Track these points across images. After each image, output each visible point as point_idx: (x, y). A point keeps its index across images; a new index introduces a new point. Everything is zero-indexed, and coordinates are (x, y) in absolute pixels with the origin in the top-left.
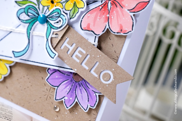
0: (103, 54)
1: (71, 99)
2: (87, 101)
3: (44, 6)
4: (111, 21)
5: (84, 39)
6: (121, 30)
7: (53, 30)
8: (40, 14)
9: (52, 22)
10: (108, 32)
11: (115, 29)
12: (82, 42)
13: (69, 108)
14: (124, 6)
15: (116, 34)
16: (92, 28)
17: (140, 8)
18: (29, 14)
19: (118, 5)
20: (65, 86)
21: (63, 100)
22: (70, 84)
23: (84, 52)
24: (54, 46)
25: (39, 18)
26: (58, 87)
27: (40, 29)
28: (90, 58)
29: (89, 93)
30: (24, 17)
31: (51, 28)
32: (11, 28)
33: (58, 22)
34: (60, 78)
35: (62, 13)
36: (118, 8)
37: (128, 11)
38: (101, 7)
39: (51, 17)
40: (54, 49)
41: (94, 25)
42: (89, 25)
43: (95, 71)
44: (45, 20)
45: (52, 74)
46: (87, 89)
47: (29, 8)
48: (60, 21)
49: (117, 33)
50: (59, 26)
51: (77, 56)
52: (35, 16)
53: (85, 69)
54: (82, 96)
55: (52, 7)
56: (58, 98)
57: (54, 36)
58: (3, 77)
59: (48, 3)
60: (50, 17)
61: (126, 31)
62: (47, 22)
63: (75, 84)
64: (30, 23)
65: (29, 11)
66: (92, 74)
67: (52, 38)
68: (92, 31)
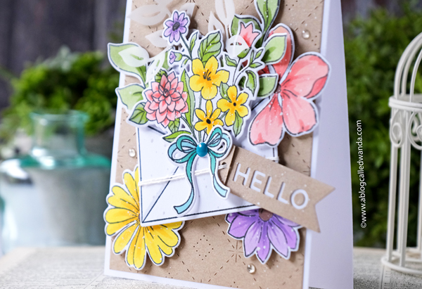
0: (292, 170)
1: (264, 247)
2: (285, 243)
3: (200, 132)
4: (287, 119)
5: (260, 156)
6: (303, 128)
7: (218, 160)
8: (198, 144)
9: (215, 149)
10: (287, 137)
11: (294, 130)
12: (258, 162)
13: (266, 261)
14: (298, 93)
15: (298, 135)
16: (265, 138)
17: (318, 88)
18: (184, 148)
19: (290, 95)
20: (253, 232)
21: (255, 252)
22: (258, 227)
23: (263, 175)
24: (225, 182)
25: (197, 150)
26: (244, 237)
27: (203, 165)
28: (273, 181)
29: (286, 231)
30: (179, 155)
31: (215, 157)
32: (167, 176)
33: (222, 147)
34: (244, 224)
35: (224, 131)
36: (292, 99)
37: (305, 99)
38: (270, 106)
40: (226, 184)
41: (267, 134)
42: (260, 135)
43: (283, 197)
44: (205, 150)
45: (233, 222)
46: (281, 226)
47: (182, 141)
48: (224, 143)
49: (299, 133)
50: (223, 151)
51: (256, 185)
52: (192, 148)
53: (270, 198)
54: (277, 239)
55: (210, 128)
56: (248, 253)
57: (221, 167)
58: (174, 249)
59: (204, 125)
60: (211, 143)
61: (308, 126)
62: (209, 151)
63: (264, 226)
64: (188, 161)
65: (183, 144)
66: (280, 203)
67: (219, 171)
68: (266, 143)
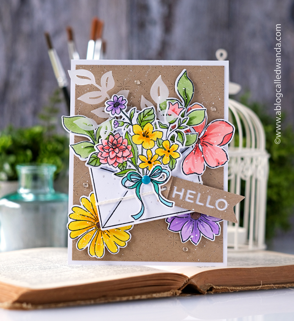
0: (212, 188)
1: (196, 235)
2: (211, 232)
3: (143, 169)
4: (207, 159)
5: (190, 182)
6: (219, 163)
7: (160, 186)
8: (142, 176)
9: (157, 179)
10: (208, 169)
11: (213, 164)
12: (189, 185)
13: (198, 243)
14: (214, 144)
15: (215, 168)
16: (193, 170)
17: (227, 140)
18: (132, 180)
19: (207, 144)
20: (187, 227)
21: (190, 239)
22: (191, 224)
23: (194, 192)
24: (167, 197)
25: (142, 180)
26: (181, 230)
28: (202, 195)
29: (211, 224)
30: (128, 184)
31: (157, 184)
33: (161, 177)
34: (180, 223)
35: (163, 168)
36: (209, 147)
37: (219, 146)
38: (194, 152)
39: (154, 175)
40: (168, 199)
41: (194, 168)
42: (190, 169)
43: (210, 204)
44: (150, 179)
45: (171, 222)
46: (207, 222)
47: (131, 175)
48: (163, 175)
49: (216, 167)
50: (164, 180)
51: (189, 198)
52: (138, 179)
53: (201, 206)
54: (205, 229)
55: (151, 167)
56: (184, 240)
57: (163, 189)
58: (126, 242)
59: (146, 165)
61: (223, 162)
62: (152, 180)
63: (195, 222)
64: (136, 187)
65: (132, 177)
66: (208, 208)
67: (162, 192)
68: (195, 173)
